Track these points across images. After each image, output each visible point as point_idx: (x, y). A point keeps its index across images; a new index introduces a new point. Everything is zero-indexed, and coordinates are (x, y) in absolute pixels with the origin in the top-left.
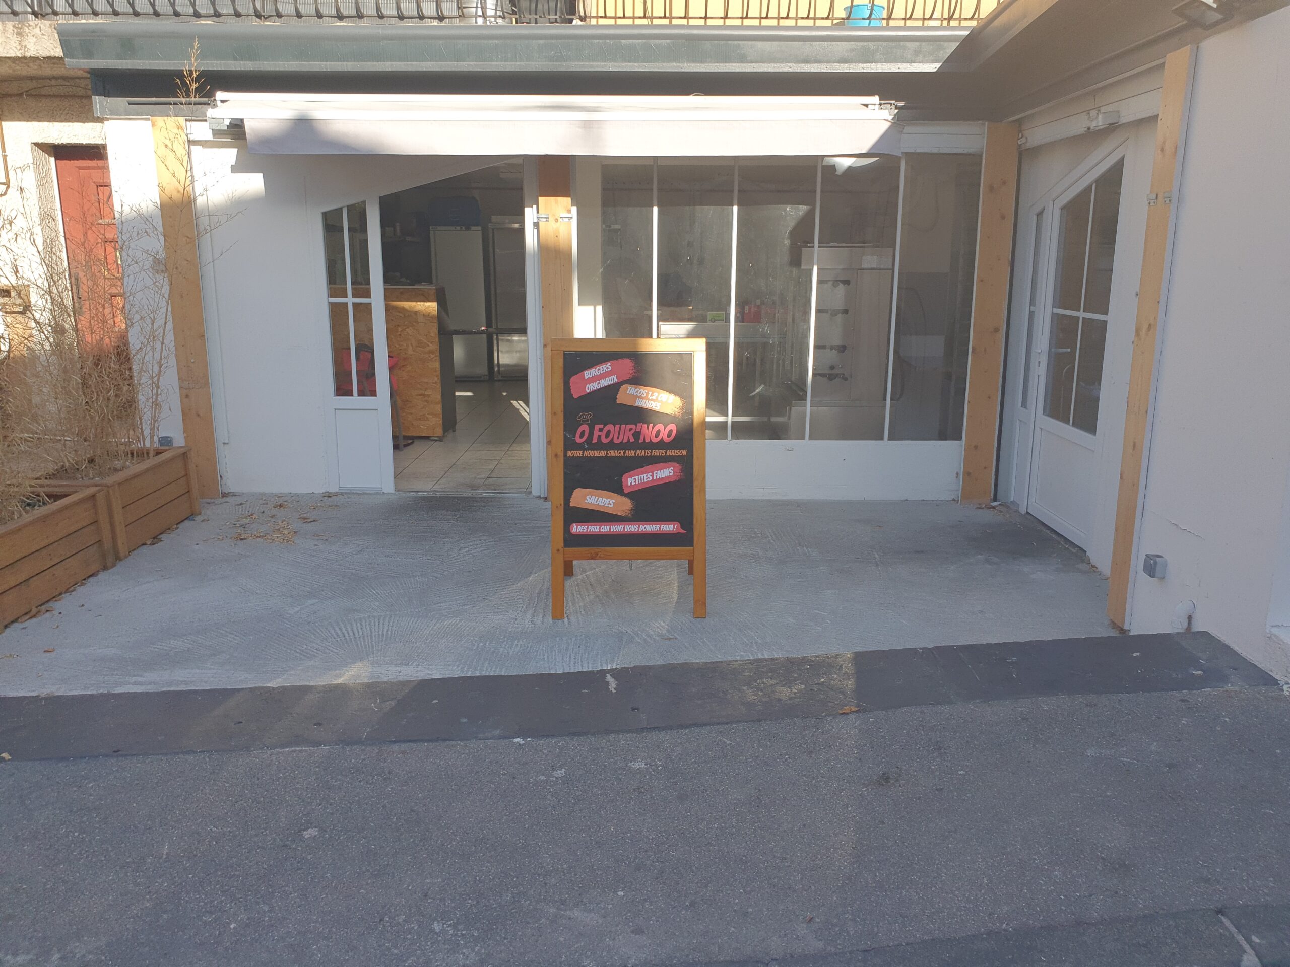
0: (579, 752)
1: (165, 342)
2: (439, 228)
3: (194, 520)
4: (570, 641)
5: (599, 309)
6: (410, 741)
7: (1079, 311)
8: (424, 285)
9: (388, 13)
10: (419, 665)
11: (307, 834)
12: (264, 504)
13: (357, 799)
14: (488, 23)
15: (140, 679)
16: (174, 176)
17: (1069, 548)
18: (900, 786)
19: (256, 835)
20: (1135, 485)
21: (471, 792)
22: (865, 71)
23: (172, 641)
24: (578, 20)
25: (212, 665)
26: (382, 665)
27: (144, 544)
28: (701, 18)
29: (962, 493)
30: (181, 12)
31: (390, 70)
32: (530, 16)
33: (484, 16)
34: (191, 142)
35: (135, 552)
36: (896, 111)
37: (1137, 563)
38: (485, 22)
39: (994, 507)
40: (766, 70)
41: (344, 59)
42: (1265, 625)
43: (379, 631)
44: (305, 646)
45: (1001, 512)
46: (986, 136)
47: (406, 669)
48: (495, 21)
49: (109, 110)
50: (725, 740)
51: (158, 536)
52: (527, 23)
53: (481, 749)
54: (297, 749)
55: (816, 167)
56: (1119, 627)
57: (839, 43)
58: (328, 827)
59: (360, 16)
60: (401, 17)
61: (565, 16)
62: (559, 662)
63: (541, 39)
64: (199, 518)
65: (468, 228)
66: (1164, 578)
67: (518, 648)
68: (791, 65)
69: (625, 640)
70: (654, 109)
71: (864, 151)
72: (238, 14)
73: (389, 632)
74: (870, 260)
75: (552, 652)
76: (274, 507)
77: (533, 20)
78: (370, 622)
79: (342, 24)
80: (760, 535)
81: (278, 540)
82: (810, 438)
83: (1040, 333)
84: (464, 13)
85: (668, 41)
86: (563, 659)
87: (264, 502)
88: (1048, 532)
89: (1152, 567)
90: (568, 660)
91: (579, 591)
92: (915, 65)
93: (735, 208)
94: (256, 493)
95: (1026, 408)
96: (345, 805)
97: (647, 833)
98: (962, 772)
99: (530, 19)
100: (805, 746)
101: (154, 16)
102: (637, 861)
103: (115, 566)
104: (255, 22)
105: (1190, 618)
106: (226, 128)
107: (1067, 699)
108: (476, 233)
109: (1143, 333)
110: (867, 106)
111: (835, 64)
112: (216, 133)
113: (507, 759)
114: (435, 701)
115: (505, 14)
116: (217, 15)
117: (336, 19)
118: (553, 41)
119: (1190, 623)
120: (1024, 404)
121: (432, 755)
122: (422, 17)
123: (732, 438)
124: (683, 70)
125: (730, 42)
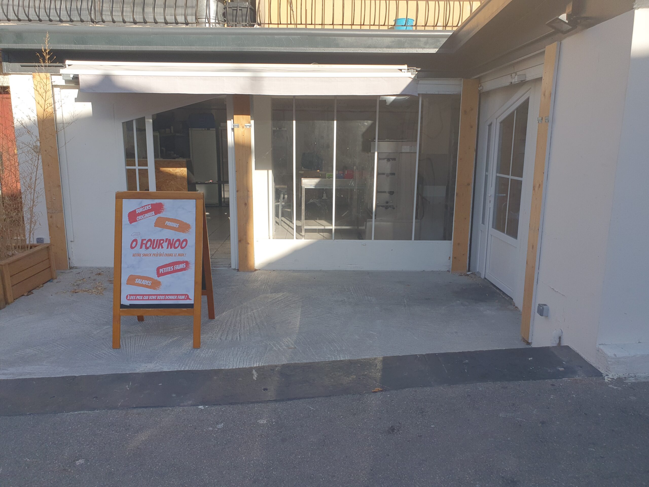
0: (232, 414)
1: (36, 189)
2: (194, 129)
3: (53, 282)
4: (239, 350)
5: (270, 172)
6: (143, 407)
7: (509, 175)
8: (180, 159)
9: (160, 21)
10: (157, 363)
11: (78, 463)
12: (91, 273)
13: (109, 441)
14: (211, 26)
15: (6, 372)
16: (39, 104)
17: (505, 297)
18: (399, 434)
19: (50, 464)
20: (533, 267)
21: (171, 437)
22: (399, 52)
23: (27, 350)
24: (257, 25)
25: (46, 363)
26: (137, 362)
27: (23, 295)
28: (320, 24)
29: (452, 268)
30: (53, 19)
31: (156, 50)
32: (233, 23)
33: (209, 23)
34: (53, 86)
35: (18, 299)
36: (417, 73)
37: (535, 308)
38: (210, 26)
39: (468, 275)
40: (349, 52)
41: (132, 44)
42: (596, 344)
43: (139, 344)
44: (99, 352)
45: (472, 277)
46: (462, 85)
47: (150, 365)
48: (215, 25)
49: (11, 70)
50: (311, 407)
51: (31, 291)
52: (231, 26)
53: (180, 412)
54: (82, 412)
55: (376, 100)
56: (527, 341)
57: (386, 38)
58: (90, 458)
59: (145, 22)
60: (166, 23)
61: (250, 23)
62: (231, 361)
63: (234, 35)
64: (55, 281)
65: (208, 129)
66: (547, 316)
67: (211, 354)
68: (362, 49)
69: (268, 349)
70: (292, 71)
71: (398, 93)
72: (82, 21)
73: (144, 344)
74: (406, 148)
75: (228, 356)
76: (96, 275)
77: (234, 25)
78: (136, 338)
79: (136, 26)
80: (347, 290)
81: (95, 293)
82: (375, 239)
83: (490, 185)
84: (199, 21)
85: (299, 36)
86: (234, 360)
87: (92, 272)
88: (495, 288)
89: (542, 310)
90: (236, 360)
91: (248, 321)
92: (425, 50)
93: (335, 122)
94: (88, 267)
95: (484, 224)
96: (102, 445)
97: (262, 461)
98: (432, 426)
99: (233, 24)
100: (352, 411)
101: (39, 21)
102: (255, 477)
103: (5, 307)
104: (91, 25)
105: (560, 338)
106: (71, 79)
107: (492, 384)
108: (213, 132)
109: (536, 189)
110: (401, 70)
111: (384, 49)
112: (67, 81)
113: (193, 418)
114: (160, 384)
115: (220, 21)
116: (71, 21)
117: (133, 23)
118: (240, 36)
119: (560, 341)
120: (483, 223)
121: (154, 416)
122: (177, 23)
123: (335, 239)
124: (306, 51)
125: (330, 37)
